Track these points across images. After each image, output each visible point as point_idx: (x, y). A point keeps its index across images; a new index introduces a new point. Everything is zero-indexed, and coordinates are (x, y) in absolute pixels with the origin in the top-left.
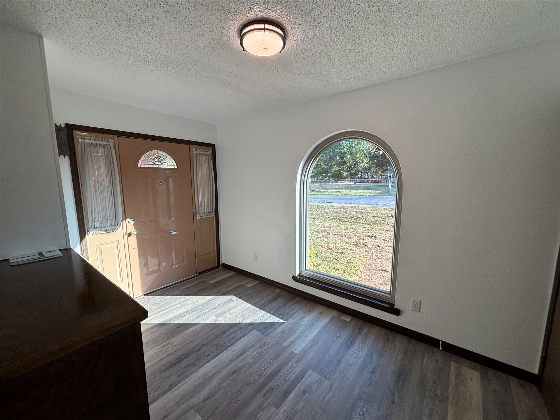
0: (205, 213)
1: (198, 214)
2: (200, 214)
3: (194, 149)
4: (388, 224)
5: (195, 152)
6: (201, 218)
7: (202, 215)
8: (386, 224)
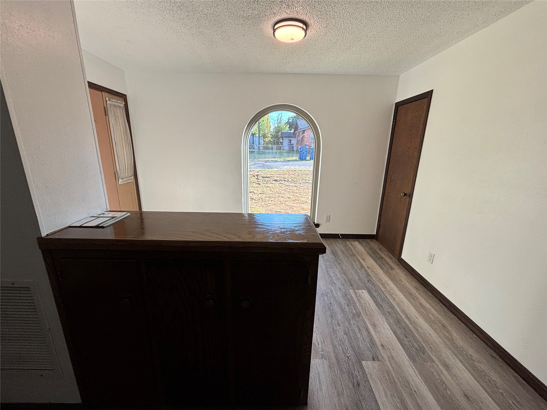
0: (126, 178)
1: (120, 179)
2: (122, 179)
3: (107, 99)
4: (254, 182)
5: (108, 102)
6: (124, 183)
7: (124, 180)
8: (252, 183)
